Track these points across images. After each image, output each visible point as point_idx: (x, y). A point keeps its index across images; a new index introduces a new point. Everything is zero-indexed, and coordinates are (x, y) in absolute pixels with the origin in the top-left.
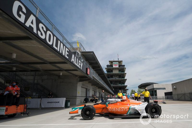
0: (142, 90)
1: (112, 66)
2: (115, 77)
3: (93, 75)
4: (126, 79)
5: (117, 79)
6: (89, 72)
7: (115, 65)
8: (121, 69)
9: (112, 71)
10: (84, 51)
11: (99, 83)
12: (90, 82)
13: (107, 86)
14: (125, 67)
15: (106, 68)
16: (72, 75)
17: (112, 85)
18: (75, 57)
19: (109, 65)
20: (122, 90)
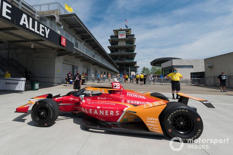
1: (117, 37)
2: (120, 50)
5: (124, 53)
6: (64, 42)
8: (129, 41)
9: (117, 43)
14: (134, 38)
15: (109, 40)
16: (46, 47)
17: (116, 61)
19: (114, 35)
20: (130, 68)
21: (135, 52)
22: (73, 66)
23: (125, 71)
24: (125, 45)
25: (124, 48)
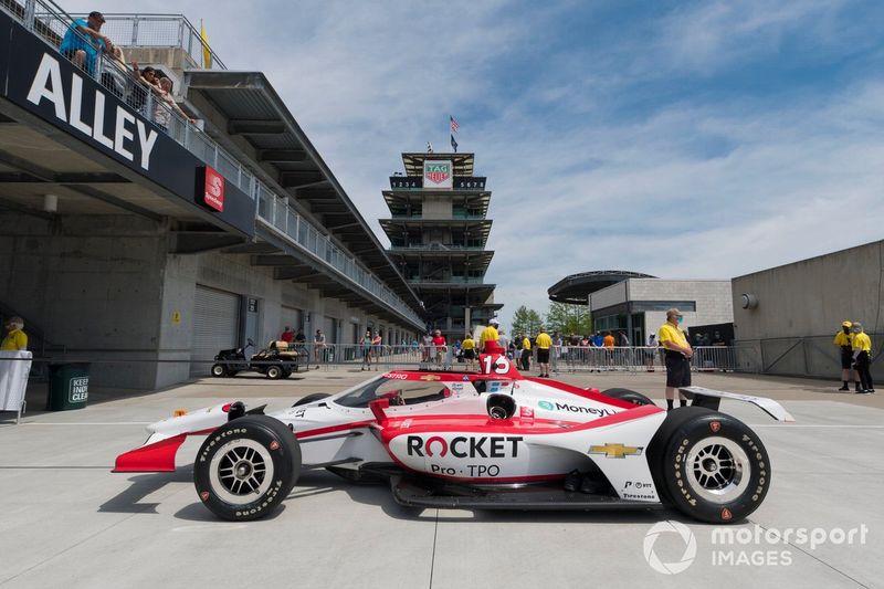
0: (572, 311)
1: (419, 182)
2: (431, 238)
3: (260, 218)
4: (492, 253)
5: (444, 248)
6: (218, 193)
7: (436, 177)
8: (464, 200)
9: (416, 208)
10: (216, 68)
12: (260, 261)
14: (486, 190)
15: (385, 193)
16: (123, 211)
17: (416, 282)
19: (405, 175)
20: (468, 311)
21: (487, 248)
22: (241, 299)
23: (450, 321)
24: (450, 217)
25: (447, 228)
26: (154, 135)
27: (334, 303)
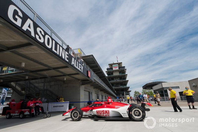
1: (112, 69)
2: (116, 79)
3: (94, 78)
4: (128, 81)
5: (118, 80)
6: (90, 75)
7: (115, 68)
8: (121, 71)
9: (112, 74)
11: (101, 86)
12: (92, 85)
13: (109, 88)
14: (125, 69)
15: (106, 72)
17: (114, 87)
18: (75, 60)
19: (109, 68)
20: (124, 92)
21: (127, 80)
22: (89, 92)
23: (121, 95)
24: (119, 75)
25: (118, 77)
26: (83, 67)
27: (102, 92)
